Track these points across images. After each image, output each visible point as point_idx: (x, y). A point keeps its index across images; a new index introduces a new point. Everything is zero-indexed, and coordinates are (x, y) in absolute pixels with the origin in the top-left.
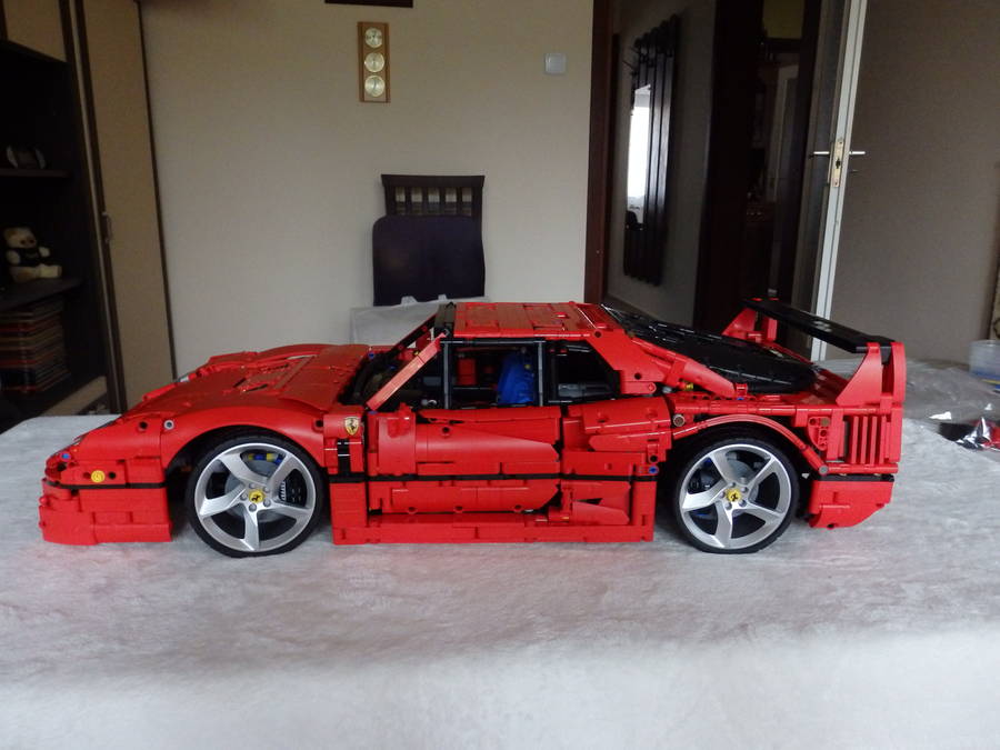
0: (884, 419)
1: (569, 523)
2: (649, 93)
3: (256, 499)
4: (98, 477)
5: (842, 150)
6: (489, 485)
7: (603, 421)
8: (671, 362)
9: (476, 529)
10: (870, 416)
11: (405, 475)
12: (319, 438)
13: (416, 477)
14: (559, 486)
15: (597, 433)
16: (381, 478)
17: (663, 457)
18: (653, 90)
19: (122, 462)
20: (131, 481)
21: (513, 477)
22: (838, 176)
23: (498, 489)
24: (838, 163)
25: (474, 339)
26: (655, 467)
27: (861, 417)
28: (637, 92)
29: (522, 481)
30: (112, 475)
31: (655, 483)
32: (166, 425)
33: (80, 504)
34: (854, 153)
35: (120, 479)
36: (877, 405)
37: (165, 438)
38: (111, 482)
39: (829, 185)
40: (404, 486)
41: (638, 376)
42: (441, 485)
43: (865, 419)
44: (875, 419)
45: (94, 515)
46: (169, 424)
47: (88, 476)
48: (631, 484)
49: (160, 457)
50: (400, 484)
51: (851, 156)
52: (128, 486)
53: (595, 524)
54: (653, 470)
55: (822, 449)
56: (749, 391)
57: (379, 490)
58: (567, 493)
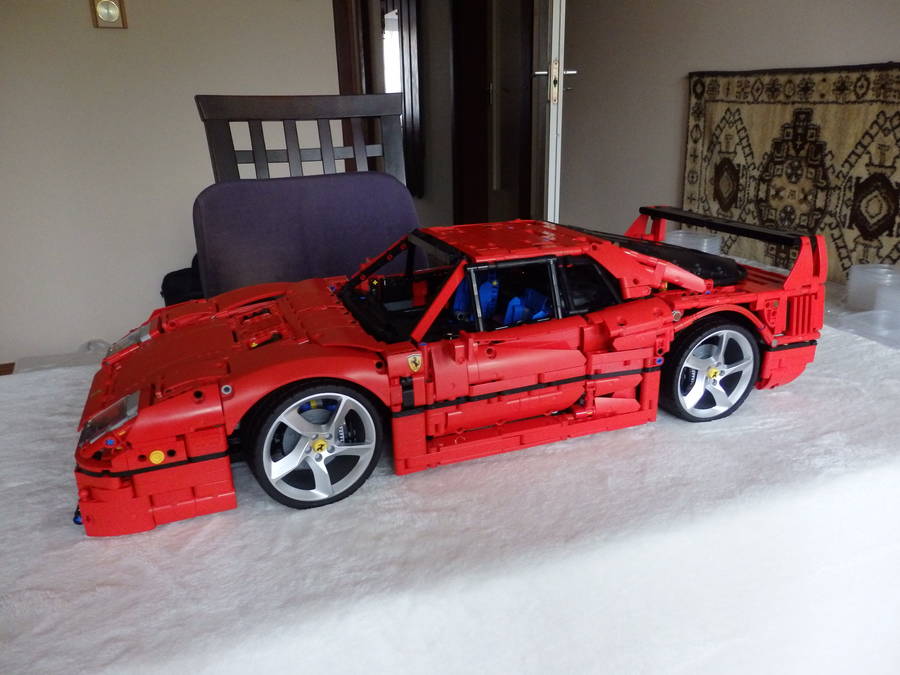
0: (813, 296)
1: (593, 417)
2: (396, 17)
3: (321, 448)
4: (157, 457)
5: (557, 71)
6: (530, 395)
7: (623, 324)
8: (654, 267)
9: (521, 437)
10: (805, 295)
11: (458, 398)
12: (384, 378)
13: (468, 399)
14: (585, 386)
15: (619, 336)
16: (438, 404)
17: (667, 348)
18: (400, 14)
19: (181, 437)
20: (193, 454)
21: (549, 384)
22: (556, 93)
23: (537, 397)
24: (556, 82)
25: (496, 262)
26: (662, 358)
27: (799, 297)
28: (386, 16)
29: (556, 388)
30: (171, 453)
31: (659, 372)
32: (223, 391)
33: (134, 490)
34: (568, 72)
35: (181, 456)
36: (809, 286)
37: (227, 404)
38: (173, 460)
39: (549, 102)
40: (458, 409)
41: (636, 282)
42: (489, 402)
43: (802, 298)
44: (807, 298)
45: (151, 497)
46: (227, 389)
47: (143, 458)
48: (642, 375)
49: (224, 425)
50: (454, 407)
51: (565, 76)
52: (190, 460)
53: (613, 414)
54: (660, 360)
55: (773, 326)
56: (715, 286)
57: (436, 415)
58: (591, 391)
